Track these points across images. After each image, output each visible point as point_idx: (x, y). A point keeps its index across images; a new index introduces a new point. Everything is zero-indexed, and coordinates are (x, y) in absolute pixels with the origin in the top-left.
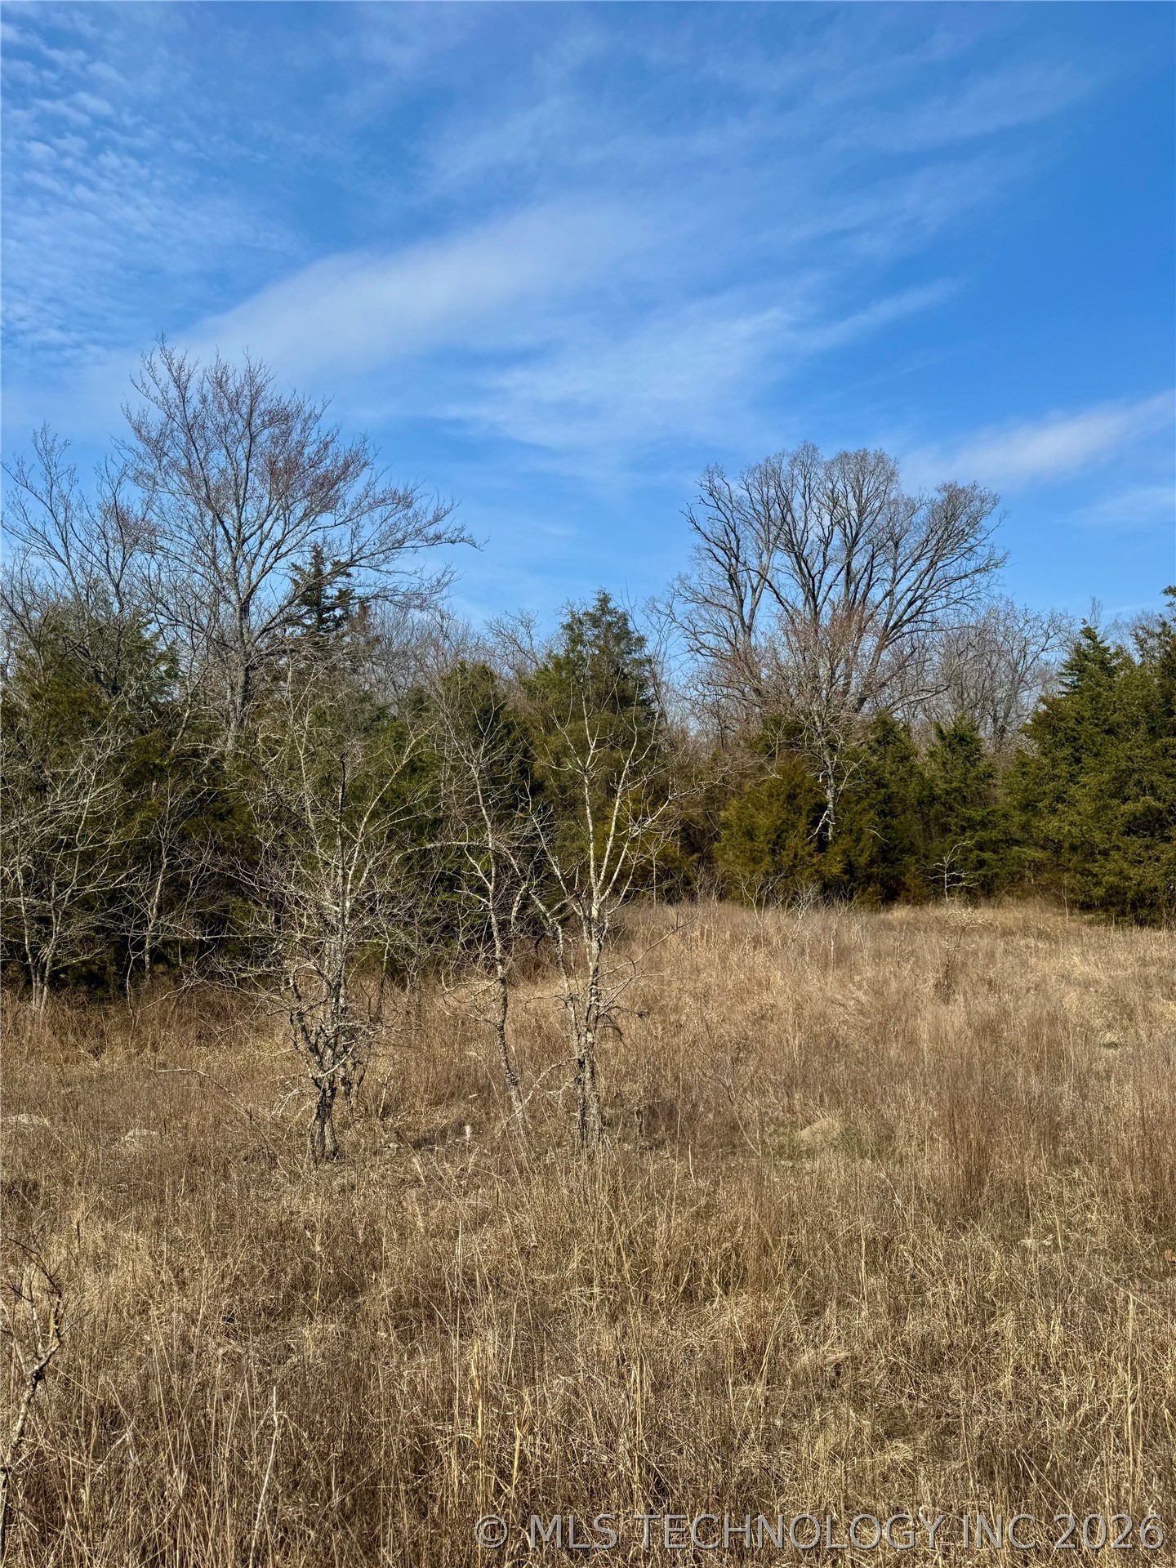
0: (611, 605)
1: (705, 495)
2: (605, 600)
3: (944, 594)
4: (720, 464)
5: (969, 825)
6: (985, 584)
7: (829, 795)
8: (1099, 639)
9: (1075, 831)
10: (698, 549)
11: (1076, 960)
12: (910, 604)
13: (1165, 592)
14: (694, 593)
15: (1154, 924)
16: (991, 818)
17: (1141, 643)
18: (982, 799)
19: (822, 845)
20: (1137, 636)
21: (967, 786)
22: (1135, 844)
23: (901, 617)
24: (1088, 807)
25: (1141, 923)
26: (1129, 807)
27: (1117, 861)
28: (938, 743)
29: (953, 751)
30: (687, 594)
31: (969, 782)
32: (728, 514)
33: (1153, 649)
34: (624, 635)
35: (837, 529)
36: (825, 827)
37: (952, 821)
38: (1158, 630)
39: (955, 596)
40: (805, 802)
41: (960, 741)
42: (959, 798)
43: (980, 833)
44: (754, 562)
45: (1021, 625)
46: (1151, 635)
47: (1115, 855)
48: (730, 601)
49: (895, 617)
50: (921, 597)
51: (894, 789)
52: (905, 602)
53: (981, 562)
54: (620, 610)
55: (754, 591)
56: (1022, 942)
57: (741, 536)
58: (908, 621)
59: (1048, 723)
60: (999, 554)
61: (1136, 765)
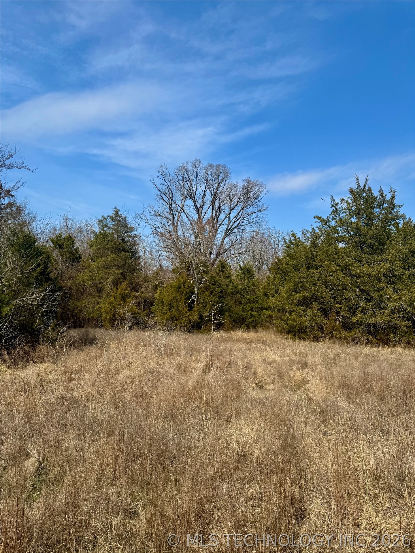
0: (119, 213)
1: (159, 174)
2: (117, 211)
3: (247, 219)
4: (166, 164)
5: (249, 302)
6: (261, 217)
7: (196, 289)
8: (297, 238)
9: (279, 304)
10: (157, 195)
11: (271, 353)
12: (235, 222)
13: (315, 217)
14: (155, 212)
15: (304, 339)
16: (256, 299)
17: (305, 235)
18: (253, 292)
19: (191, 307)
20: (303, 232)
21: (249, 287)
22: (300, 309)
23: (231, 227)
24: (285, 295)
25: (300, 338)
26: (298, 295)
27: (293, 316)
28: (240, 271)
29: (245, 275)
30: (153, 212)
31: (249, 286)
32: (169, 183)
33: (308, 237)
34: (126, 226)
35: (208, 191)
36: (193, 301)
37: (243, 300)
38: (311, 231)
39: (251, 221)
40: (185, 290)
41: (247, 271)
42: (245, 292)
43: (252, 305)
44: (179, 202)
45: (278, 235)
46: (308, 232)
47: (293, 313)
48: (170, 216)
49: (230, 227)
50: (238, 220)
51: (224, 287)
52: (233, 221)
53: (259, 208)
54: (123, 215)
55: (179, 213)
56: (255, 346)
57: (173, 192)
58: (235, 228)
59: (277, 267)
60: (265, 206)
61: (301, 280)
